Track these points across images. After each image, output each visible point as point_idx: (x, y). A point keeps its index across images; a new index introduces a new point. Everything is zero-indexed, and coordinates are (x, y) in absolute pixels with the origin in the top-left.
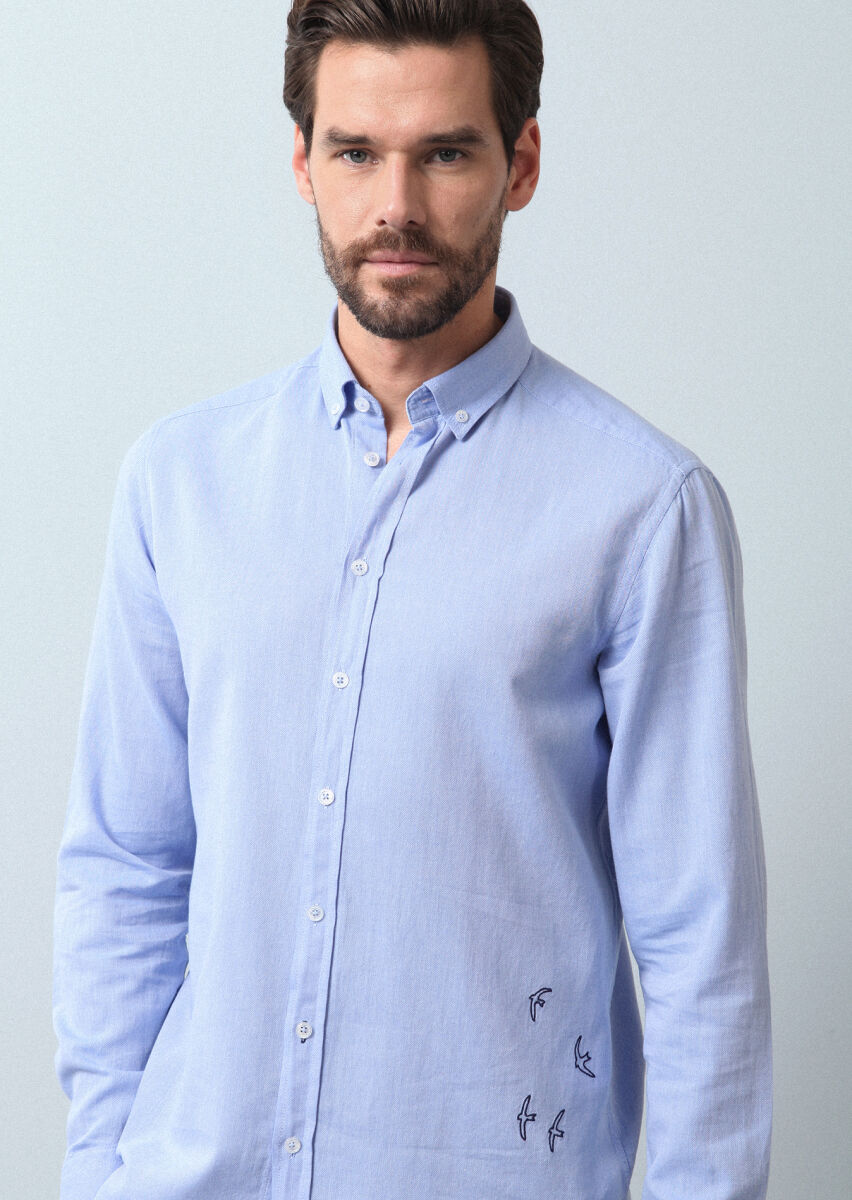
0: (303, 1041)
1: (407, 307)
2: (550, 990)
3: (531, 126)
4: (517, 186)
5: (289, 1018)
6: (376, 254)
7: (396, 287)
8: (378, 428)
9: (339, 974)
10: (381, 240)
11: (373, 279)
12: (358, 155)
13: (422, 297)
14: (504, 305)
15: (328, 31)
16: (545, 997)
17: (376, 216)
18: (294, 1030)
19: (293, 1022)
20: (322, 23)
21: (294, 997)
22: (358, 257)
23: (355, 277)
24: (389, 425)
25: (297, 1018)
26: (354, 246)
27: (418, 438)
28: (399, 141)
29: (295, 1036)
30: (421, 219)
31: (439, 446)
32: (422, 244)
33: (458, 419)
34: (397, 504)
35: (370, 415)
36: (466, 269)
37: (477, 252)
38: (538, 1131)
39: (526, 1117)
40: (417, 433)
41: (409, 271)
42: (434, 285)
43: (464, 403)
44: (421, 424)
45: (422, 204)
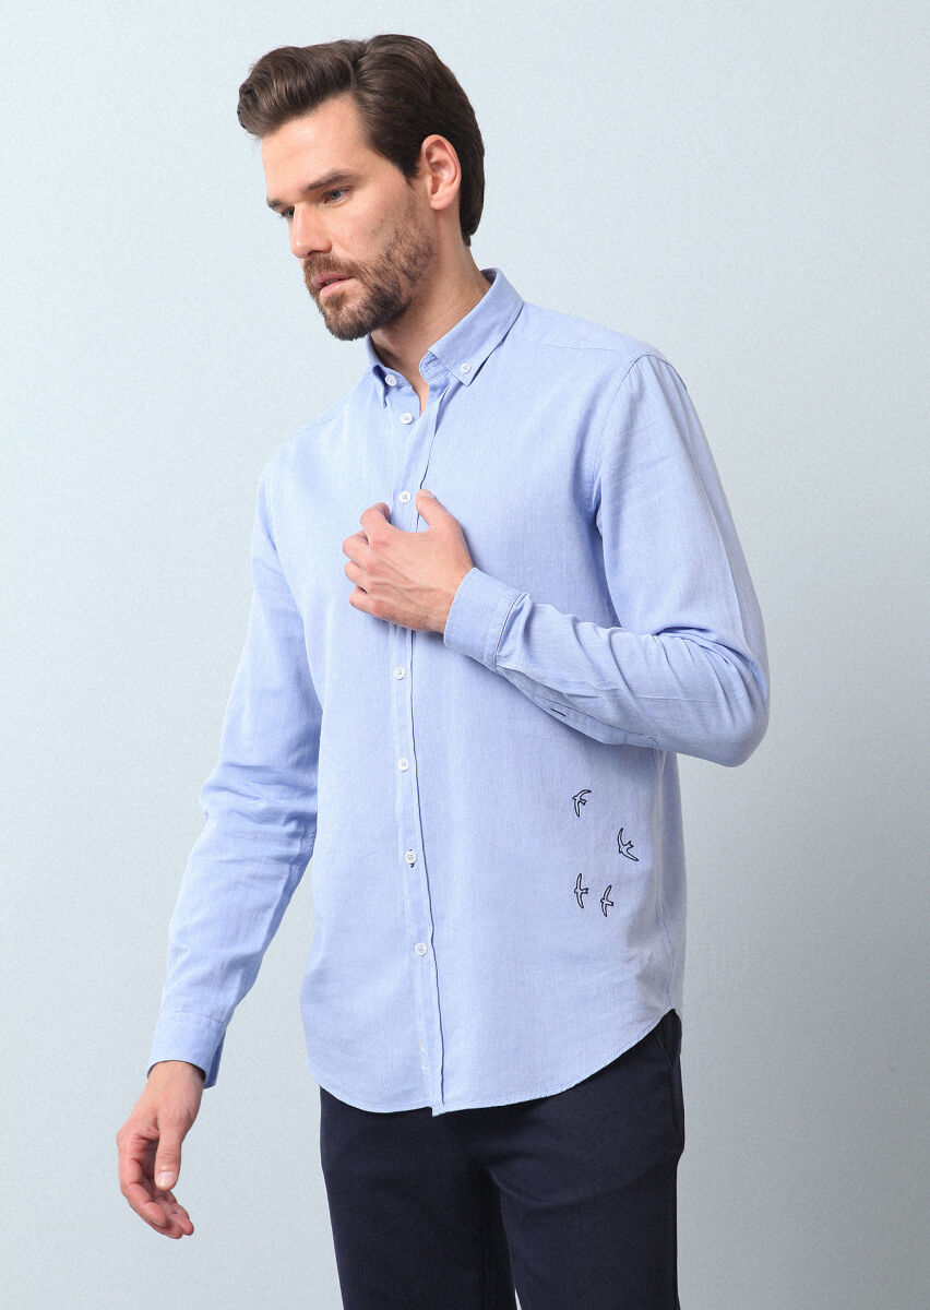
0: (412, 865)
1: (344, 316)
2: (588, 792)
5: (400, 850)
7: (332, 303)
9: (426, 806)
16: (585, 797)
18: (404, 859)
19: (402, 853)
21: (400, 831)
25: (405, 849)
29: (405, 862)
31: (448, 394)
32: (330, 264)
33: (464, 370)
34: (427, 443)
35: (399, 387)
36: (378, 273)
37: (388, 255)
38: (592, 901)
39: (581, 891)
40: (434, 389)
41: (336, 288)
42: (356, 294)
43: (463, 358)
44: (435, 382)
45: (320, 234)
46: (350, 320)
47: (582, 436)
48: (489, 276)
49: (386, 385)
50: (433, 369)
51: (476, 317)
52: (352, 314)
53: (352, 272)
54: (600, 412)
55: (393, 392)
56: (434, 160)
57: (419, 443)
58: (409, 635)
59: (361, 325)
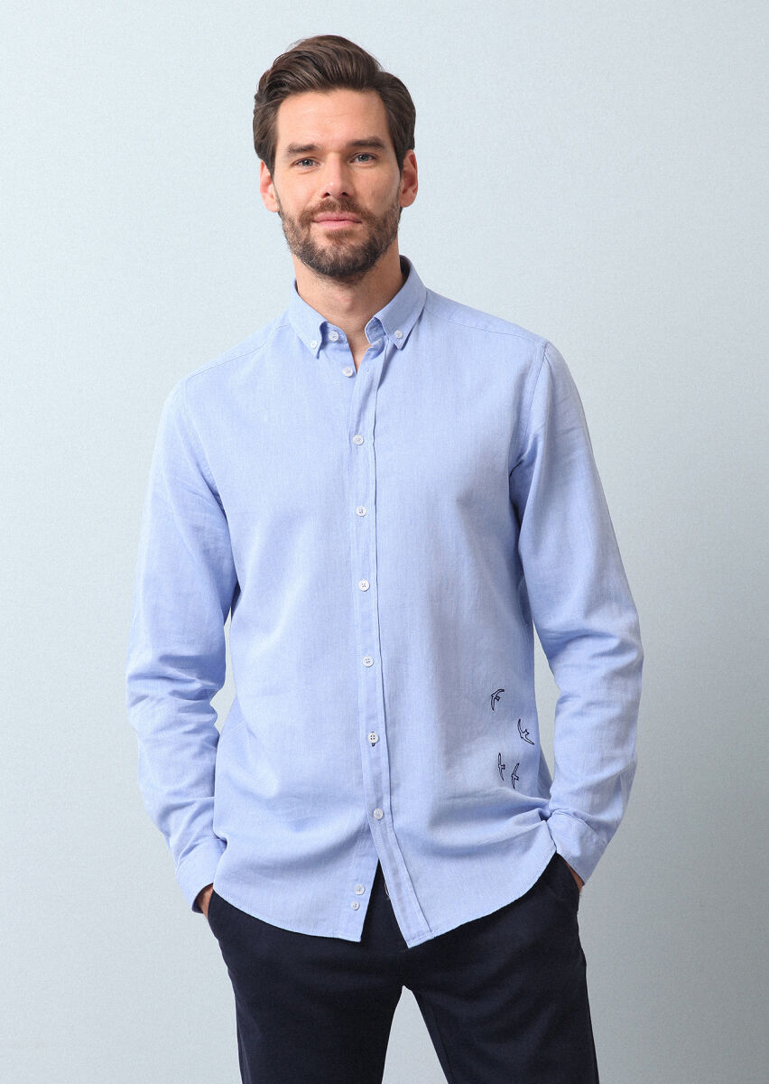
0: (373, 745)
1: (344, 251)
2: (503, 690)
3: (410, 154)
4: (405, 191)
5: (362, 732)
6: (320, 215)
7: (336, 237)
8: (346, 350)
9: (389, 697)
10: (324, 207)
11: (320, 235)
12: (308, 163)
13: (353, 243)
14: (405, 267)
15: (286, 89)
16: (500, 695)
17: (322, 191)
18: (367, 739)
19: (365, 734)
20: (282, 84)
21: (363, 717)
22: (308, 218)
23: (309, 234)
24: (352, 349)
25: (367, 731)
26: (304, 212)
27: (373, 353)
28: (334, 146)
29: (367, 741)
30: (350, 192)
32: (351, 208)
33: (399, 336)
34: (372, 396)
35: (339, 343)
36: (379, 228)
38: (507, 776)
39: (501, 768)
40: (373, 349)
41: (344, 226)
42: (359, 236)
43: (399, 326)
44: (375, 343)
45: (351, 183)
46: (349, 255)
50: (375, 332)
52: (354, 250)
53: (367, 218)
57: (368, 394)
58: (373, 555)
59: (355, 261)
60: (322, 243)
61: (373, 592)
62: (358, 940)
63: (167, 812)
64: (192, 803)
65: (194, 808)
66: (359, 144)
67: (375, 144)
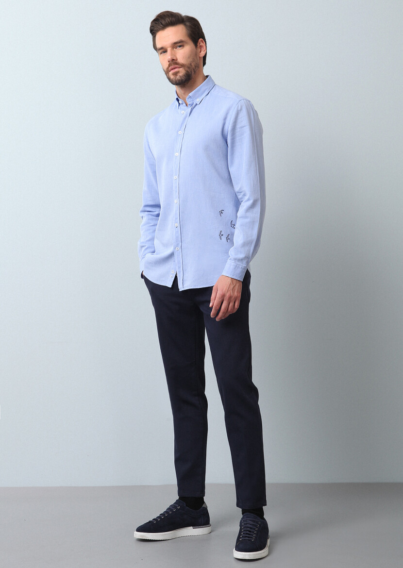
0: (177, 227)
1: (178, 77)
2: (223, 210)
3: (200, 40)
4: (200, 52)
7: (175, 74)
8: (185, 106)
9: (181, 212)
10: (170, 65)
11: (171, 75)
13: (180, 74)
16: (223, 212)
17: (168, 61)
18: (175, 225)
21: (174, 218)
24: (187, 105)
25: (175, 223)
26: (167, 69)
28: (168, 46)
30: (175, 58)
31: (194, 107)
32: (177, 64)
33: (198, 100)
34: (187, 119)
35: (182, 104)
36: (189, 68)
37: (191, 64)
38: (224, 238)
39: (221, 235)
40: (190, 105)
41: (176, 70)
42: (182, 72)
43: (198, 97)
44: (190, 103)
45: (175, 56)
46: (180, 78)
47: (225, 119)
48: (207, 76)
49: (179, 103)
50: (189, 100)
51: (201, 87)
52: (180, 77)
53: (182, 66)
54: (230, 113)
55: (181, 105)
56: (201, 45)
57: (185, 119)
58: (178, 168)
59: (182, 80)
60: (172, 77)
61: (178, 179)
62: (170, 287)
63: (142, 247)
64: (145, 246)
65: (146, 247)
66: (175, 43)
67: (181, 42)
